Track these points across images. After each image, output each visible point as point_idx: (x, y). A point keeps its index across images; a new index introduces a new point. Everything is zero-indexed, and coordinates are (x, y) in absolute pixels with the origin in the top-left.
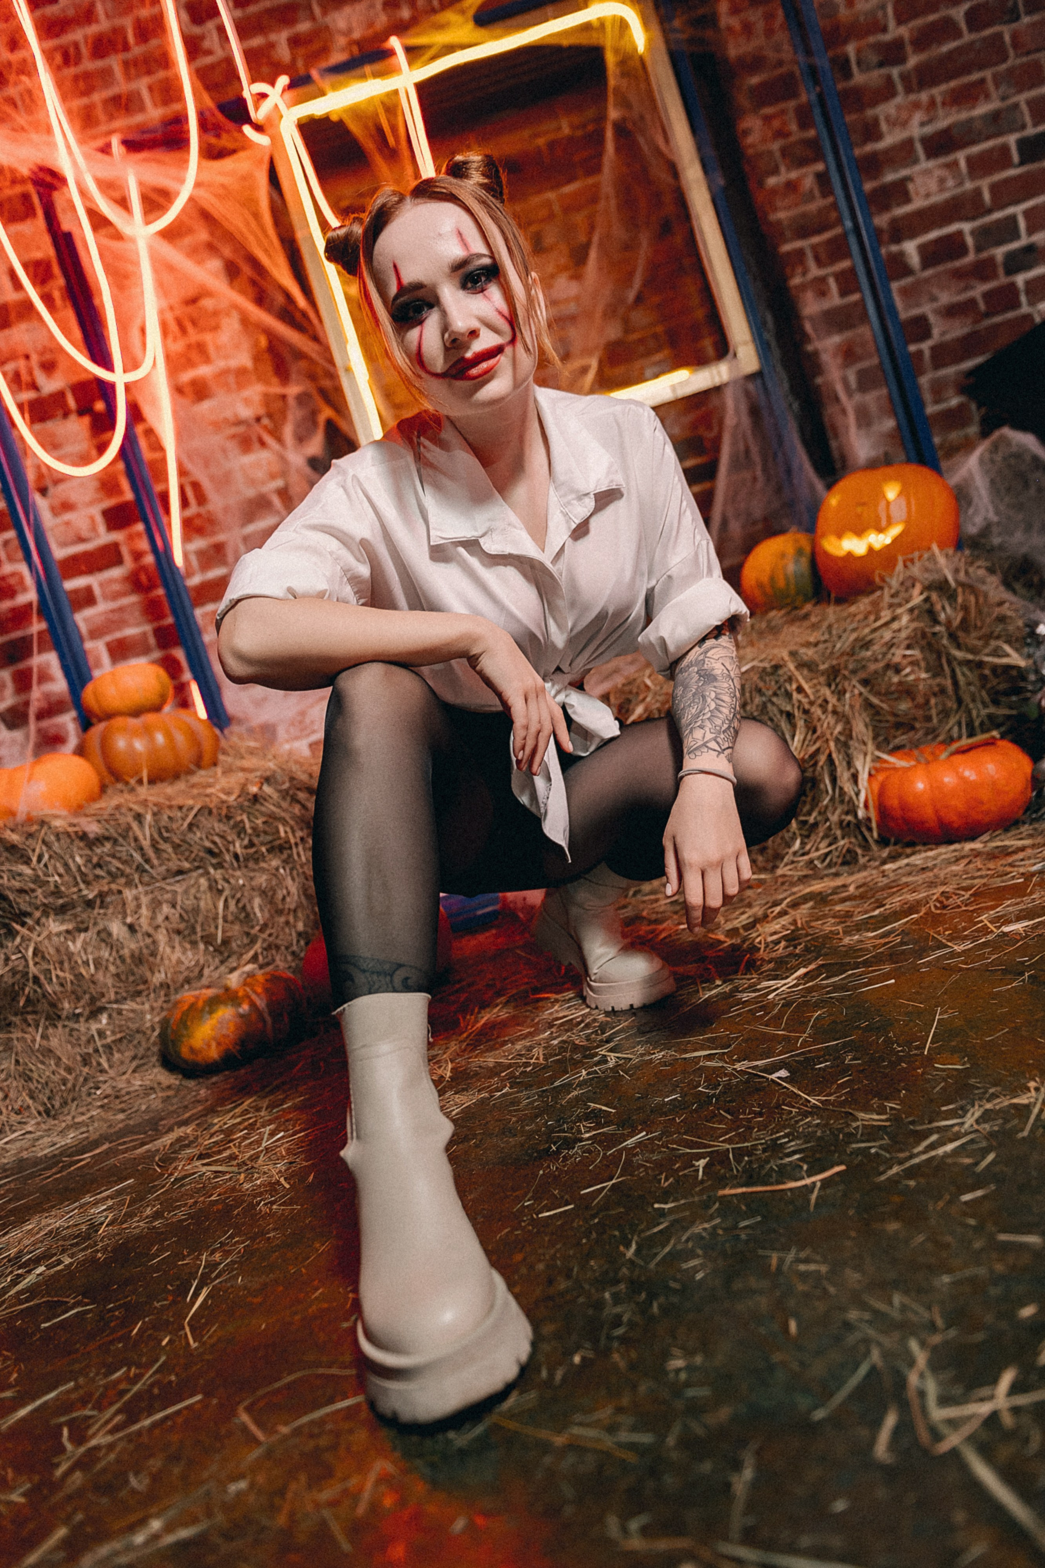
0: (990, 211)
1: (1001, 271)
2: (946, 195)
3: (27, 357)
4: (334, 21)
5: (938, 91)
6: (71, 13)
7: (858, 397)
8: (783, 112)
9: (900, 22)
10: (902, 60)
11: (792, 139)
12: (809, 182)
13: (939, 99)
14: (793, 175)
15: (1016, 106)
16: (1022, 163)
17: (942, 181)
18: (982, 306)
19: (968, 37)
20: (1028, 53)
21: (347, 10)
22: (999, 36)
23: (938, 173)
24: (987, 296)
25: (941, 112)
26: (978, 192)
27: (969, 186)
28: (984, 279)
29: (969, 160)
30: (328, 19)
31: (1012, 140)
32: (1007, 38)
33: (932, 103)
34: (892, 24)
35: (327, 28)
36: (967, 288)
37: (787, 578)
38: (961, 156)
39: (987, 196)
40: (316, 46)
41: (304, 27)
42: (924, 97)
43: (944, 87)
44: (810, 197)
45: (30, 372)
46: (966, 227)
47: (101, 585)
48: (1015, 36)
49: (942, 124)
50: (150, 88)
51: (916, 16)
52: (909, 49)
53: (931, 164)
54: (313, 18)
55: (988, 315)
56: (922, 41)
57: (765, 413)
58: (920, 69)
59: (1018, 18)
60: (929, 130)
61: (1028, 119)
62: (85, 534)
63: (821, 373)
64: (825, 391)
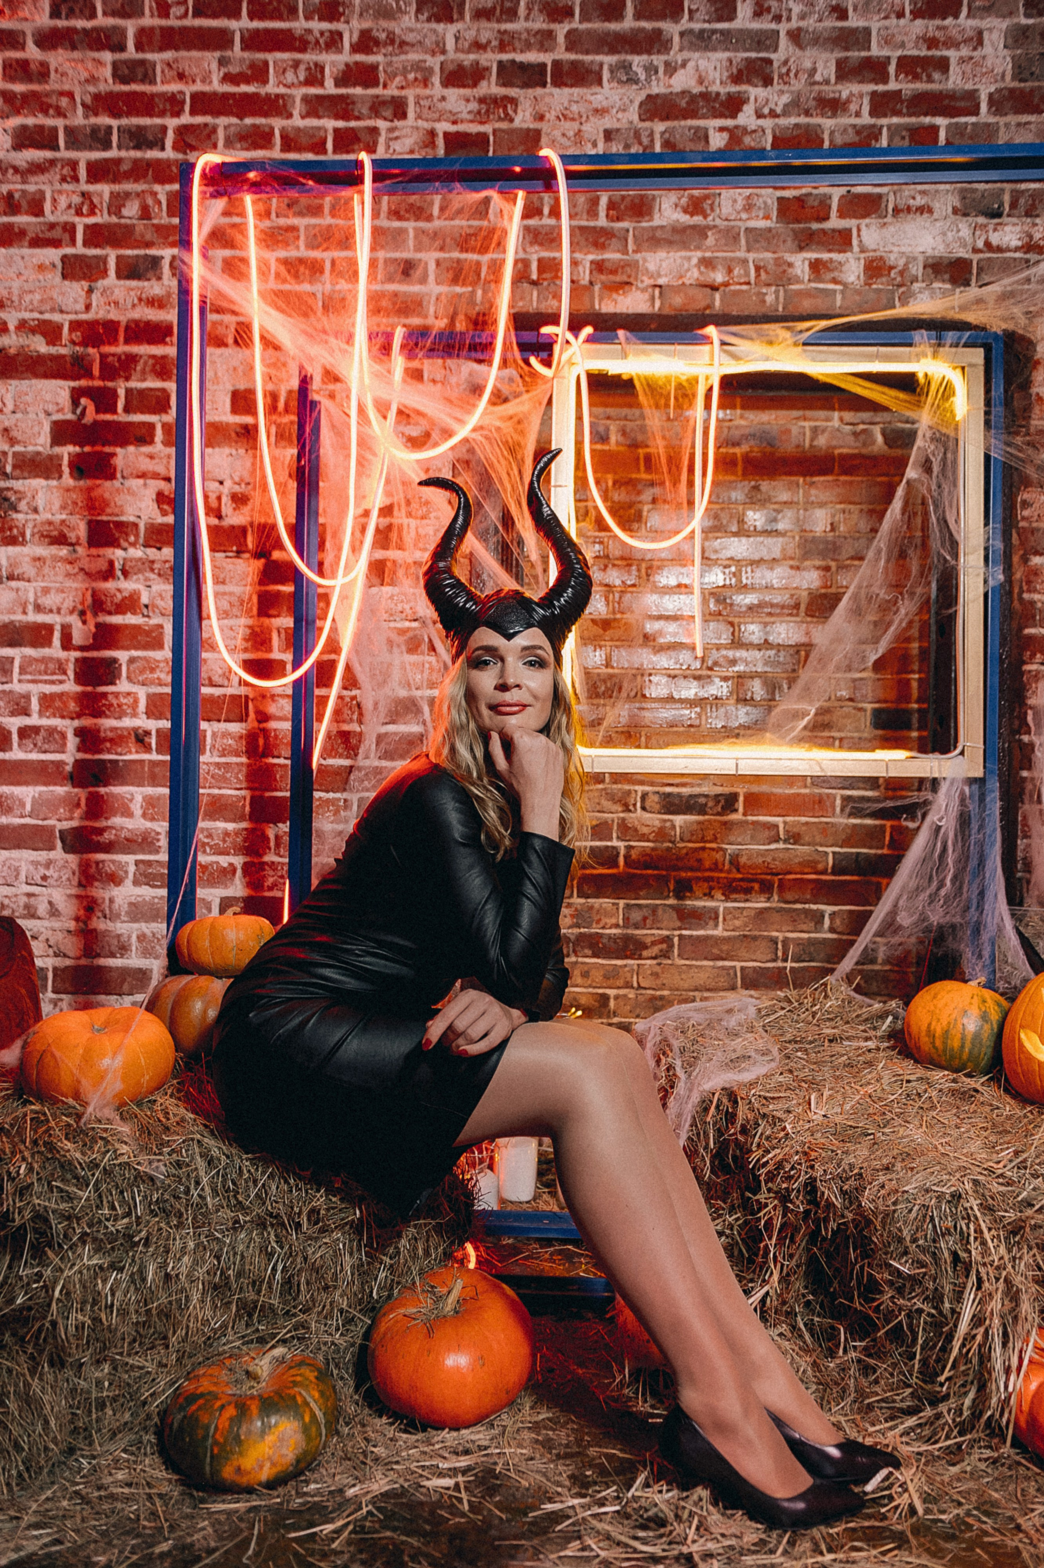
3: (221, 483)
4: (645, 260)
21: (661, 254)
30: (638, 256)
35: (636, 264)
37: (963, 1039)
40: (618, 278)
41: (612, 256)
45: (219, 498)
47: (214, 734)
50: (438, 263)
54: (626, 253)
57: (975, 826)
62: (216, 679)
63: (1029, 768)
64: (1029, 786)
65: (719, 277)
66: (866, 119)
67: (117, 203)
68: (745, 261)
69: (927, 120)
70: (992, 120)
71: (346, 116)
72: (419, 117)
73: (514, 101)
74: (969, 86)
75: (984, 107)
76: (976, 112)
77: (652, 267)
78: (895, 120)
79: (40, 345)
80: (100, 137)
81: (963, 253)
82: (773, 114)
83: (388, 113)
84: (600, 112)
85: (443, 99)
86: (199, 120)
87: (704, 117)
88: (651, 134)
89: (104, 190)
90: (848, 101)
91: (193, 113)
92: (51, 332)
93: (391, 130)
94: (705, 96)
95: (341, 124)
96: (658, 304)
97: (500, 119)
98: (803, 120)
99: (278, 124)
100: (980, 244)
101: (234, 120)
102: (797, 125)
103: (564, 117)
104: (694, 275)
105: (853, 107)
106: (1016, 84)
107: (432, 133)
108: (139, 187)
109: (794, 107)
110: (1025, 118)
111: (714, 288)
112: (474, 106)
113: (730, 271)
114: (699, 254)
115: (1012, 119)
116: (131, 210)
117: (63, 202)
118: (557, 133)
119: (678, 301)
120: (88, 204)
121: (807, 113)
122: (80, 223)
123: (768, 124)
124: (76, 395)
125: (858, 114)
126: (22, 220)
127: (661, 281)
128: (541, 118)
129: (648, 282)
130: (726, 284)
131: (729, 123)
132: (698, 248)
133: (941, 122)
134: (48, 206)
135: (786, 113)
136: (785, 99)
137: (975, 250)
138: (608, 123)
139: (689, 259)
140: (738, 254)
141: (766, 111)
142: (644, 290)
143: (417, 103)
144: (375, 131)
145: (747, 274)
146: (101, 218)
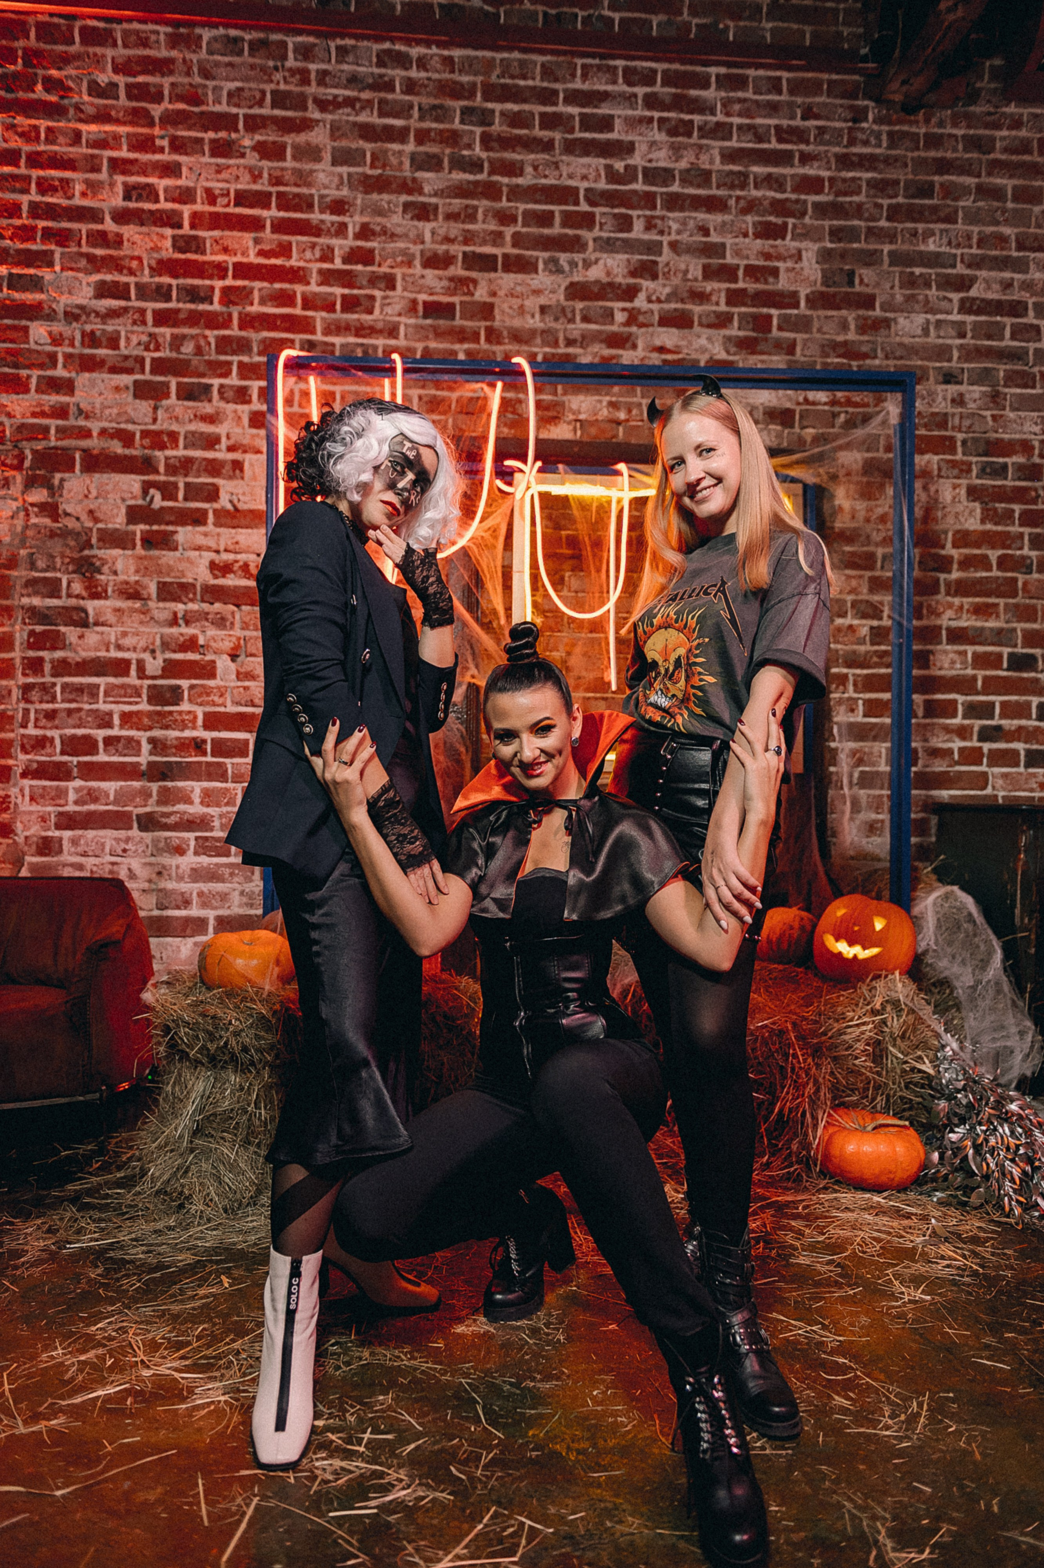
0: (978, 693)
1: (975, 737)
2: (954, 673)
5: (967, 601)
6: (380, 325)
7: (855, 789)
8: (861, 577)
9: (955, 546)
10: (949, 572)
11: (860, 597)
12: (864, 631)
13: (966, 607)
14: (856, 622)
15: (1014, 630)
16: (1008, 670)
17: (953, 662)
18: (956, 757)
19: (995, 573)
20: (1031, 598)
21: (581, 397)
22: (1015, 580)
23: (951, 655)
24: (961, 750)
25: (964, 616)
26: (974, 678)
27: (970, 672)
28: (963, 738)
29: (974, 654)
30: (565, 398)
31: (1006, 651)
32: (1020, 584)
33: (961, 607)
34: (949, 545)
35: (562, 404)
36: (949, 740)
38: (970, 649)
39: (980, 683)
40: (550, 414)
42: (957, 601)
43: (970, 600)
44: (861, 642)
46: (961, 698)
48: (1025, 584)
49: (963, 623)
51: (966, 546)
52: (955, 566)
53: (949, 647)
54: (556, 395)
55: (958, 763)
56: (966, 563)
58: (959, 582)
59: (1031, 573)
60: (954, 624)
61: (1019, 641)
63: (835, 765)
64: (834, 778)
65: (622, 415)
66: (723, 308)
67: (177, 342)
68: (640, 405)
69: (765, 310)
70: (808, 313)
71: (351, 286)
72: (405, 289)
73: (475, 282)
74: (792, 288)
75: (803, 304)
76: (796, 306)
77: (574, 406)
78: (743, 309)
79: (117, 447)
80: (164, 294)
81: (788, 405)
82: (659, 301)
83: (382, 285)
84: (537, 292)
85: (423, 277)
86: (239, 283)
87: (611, 300)
88: (573, 311)
89: (166, 332)
90: (711, 294)
91: (235, 277)
92: (127, 438)
93: (385, 298)
94: (611, 285)
95: (346, 291)
96: (579, 433)
97: (465, 294)
98: (679, 306)
99: (299, 289)
100: (801, 399)
101: (265, 284)
102: (676, 310)
103: (511, 294)
104: (605, 413)
105: (714, 298)
106: (824, 289)
107: (414, 302)
108: (194, 331)
109: (673, 296)
110: (830, 313)
111: (618, 423)
112: (445, 283)
113: (630, 411)
114: (608, 398)
115: (822, 313)
116: (188, 348)
117: (134, 340)
118: (505, 306)
119: (593, 431)
120: (154, 342)
121: (682, 301)
122: (148, 356)
123: (655, 307)
124: (146, 487)
125: (717, 304)
126: (102, 352)
127: (582, 417)
128: (494, 294)
129: (571, 417)
130: (627, 420)
131: (628, 305)
132: (607, 394)
133: (774, 312)
134: (122, 343)
135: (668, 300)
136: (667, 290)
137: (798, 404)
138: (542, 300)
139: (600, 402)
140: (635, 400)
141: (654, 298)
142: (569, 423)
143: (403, 279)
144: (372, 298)
145: (642, 414)
146: (165, 353)
